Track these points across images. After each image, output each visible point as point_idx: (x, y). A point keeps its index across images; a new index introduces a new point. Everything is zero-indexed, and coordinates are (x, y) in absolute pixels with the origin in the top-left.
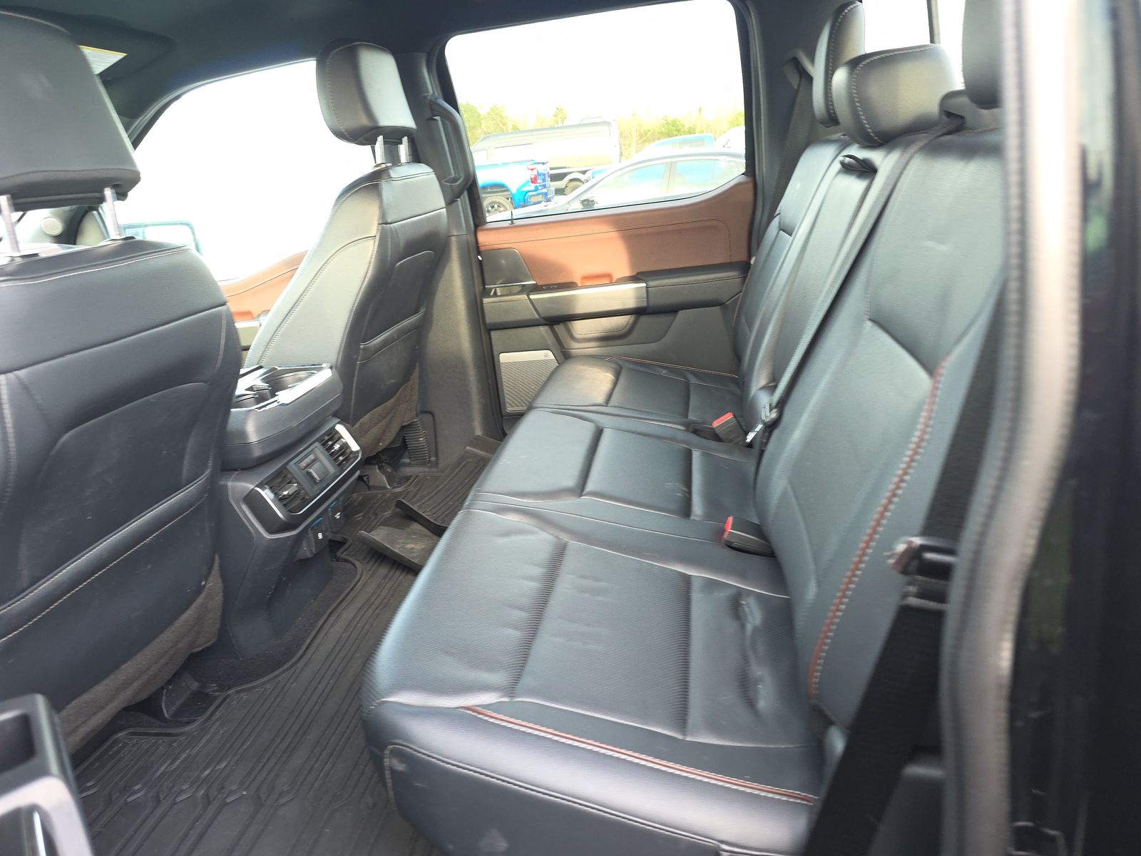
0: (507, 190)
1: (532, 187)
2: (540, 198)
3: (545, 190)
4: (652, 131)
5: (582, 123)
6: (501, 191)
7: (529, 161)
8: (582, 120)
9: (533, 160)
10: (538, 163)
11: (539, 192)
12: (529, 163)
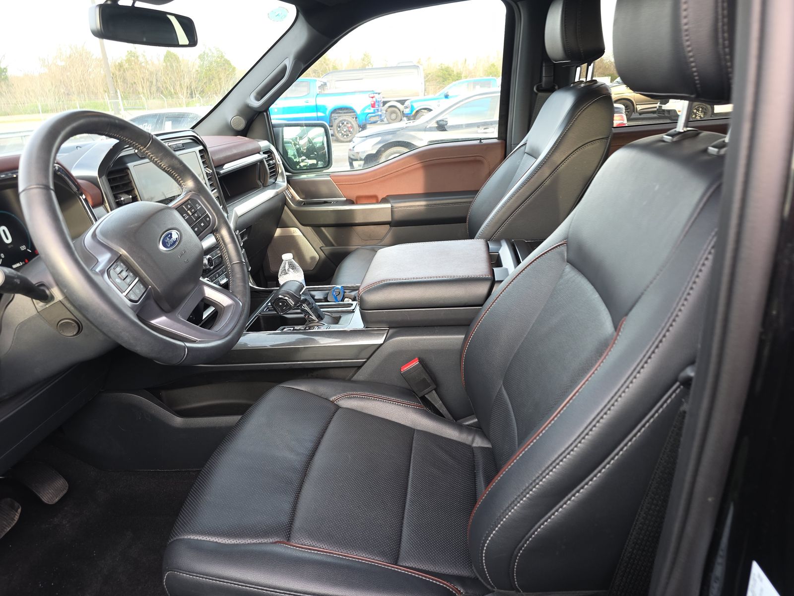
0: (354, 112)
1: (372, 110)
2: (376, 119)
3: (380, 113)
4: (432, 74)
5: (399, 65)
6: (350, 112)
7: (370, 91)
8: (399, 63)
9: (373, 91)
10: (376, 93)
11: (377, 114)
12: (370, 93)
